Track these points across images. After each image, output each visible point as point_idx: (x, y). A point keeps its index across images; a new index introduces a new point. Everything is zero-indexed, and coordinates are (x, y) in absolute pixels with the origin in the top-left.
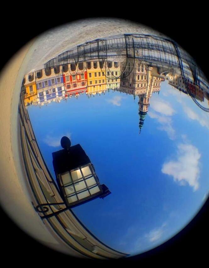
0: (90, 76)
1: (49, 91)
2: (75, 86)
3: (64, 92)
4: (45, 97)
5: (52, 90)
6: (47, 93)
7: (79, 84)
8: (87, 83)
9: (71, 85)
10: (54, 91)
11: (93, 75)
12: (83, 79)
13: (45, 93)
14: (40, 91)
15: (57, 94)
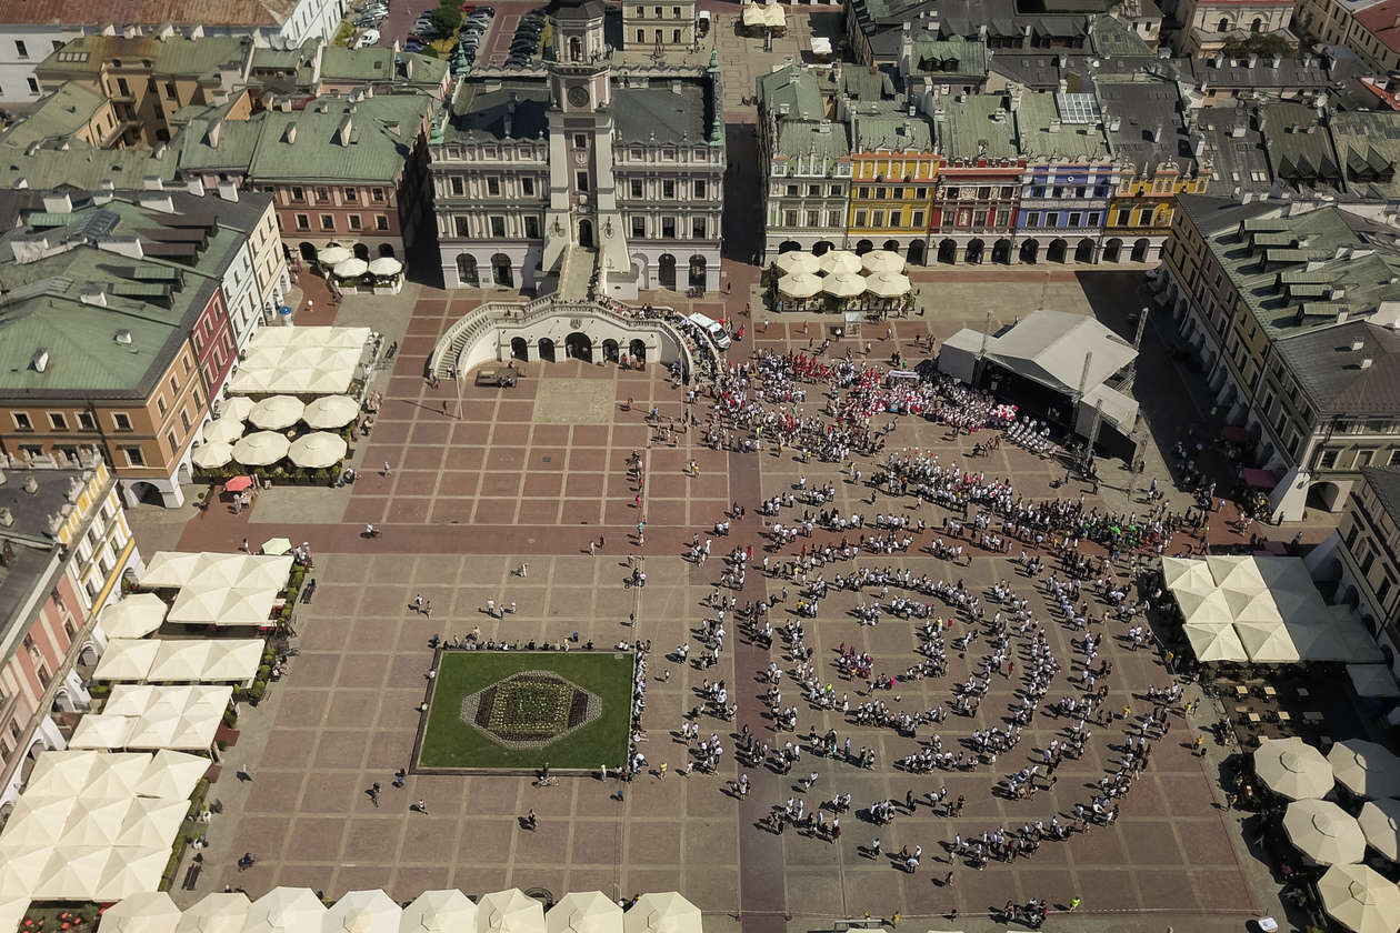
0: (919, 217)
1: (1074, 196)
2: (985, 192)
3: (1027, 180)
4: (1092, 180)
5: (1063, 196)
6: (1081, 192)
7: (968, 197)
8: (939, 195)
9: (995, 195)
10: (1058, 192)
11: (907, 217)
12: (950, 208)
13: (1089, 193)
14: (1100, 204)
15: (1051, 180)
